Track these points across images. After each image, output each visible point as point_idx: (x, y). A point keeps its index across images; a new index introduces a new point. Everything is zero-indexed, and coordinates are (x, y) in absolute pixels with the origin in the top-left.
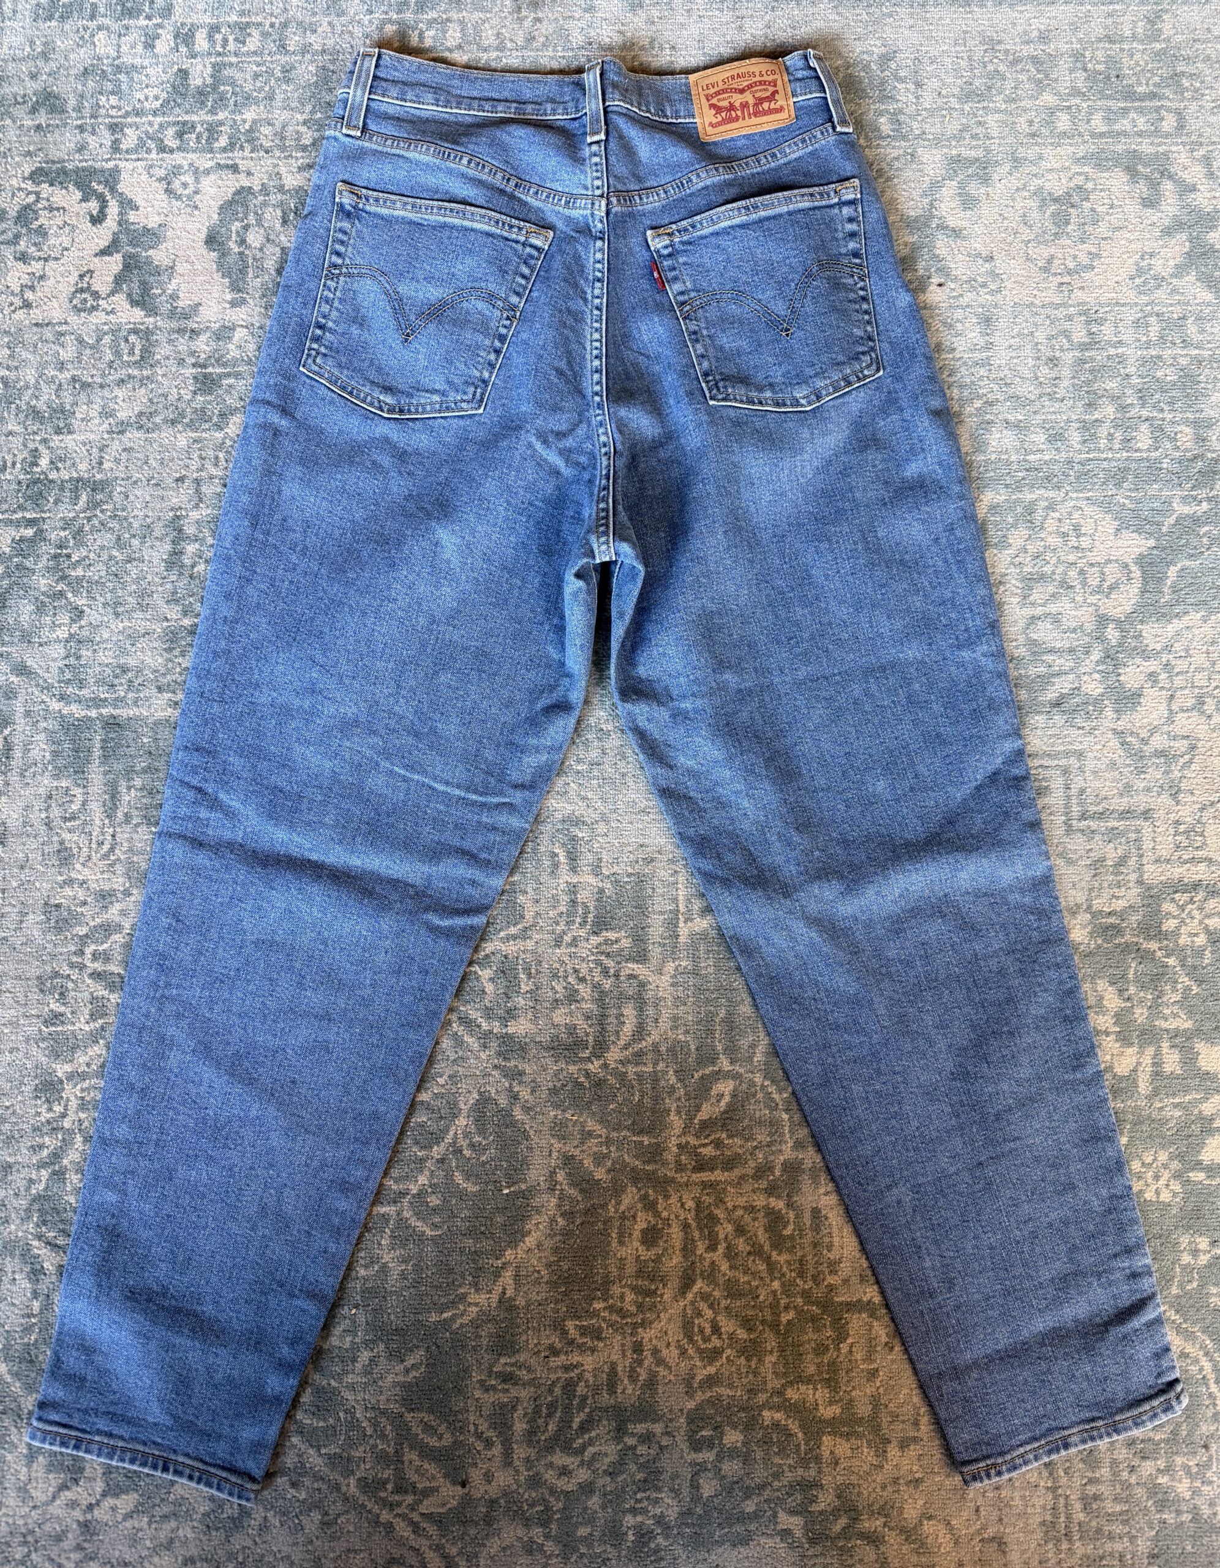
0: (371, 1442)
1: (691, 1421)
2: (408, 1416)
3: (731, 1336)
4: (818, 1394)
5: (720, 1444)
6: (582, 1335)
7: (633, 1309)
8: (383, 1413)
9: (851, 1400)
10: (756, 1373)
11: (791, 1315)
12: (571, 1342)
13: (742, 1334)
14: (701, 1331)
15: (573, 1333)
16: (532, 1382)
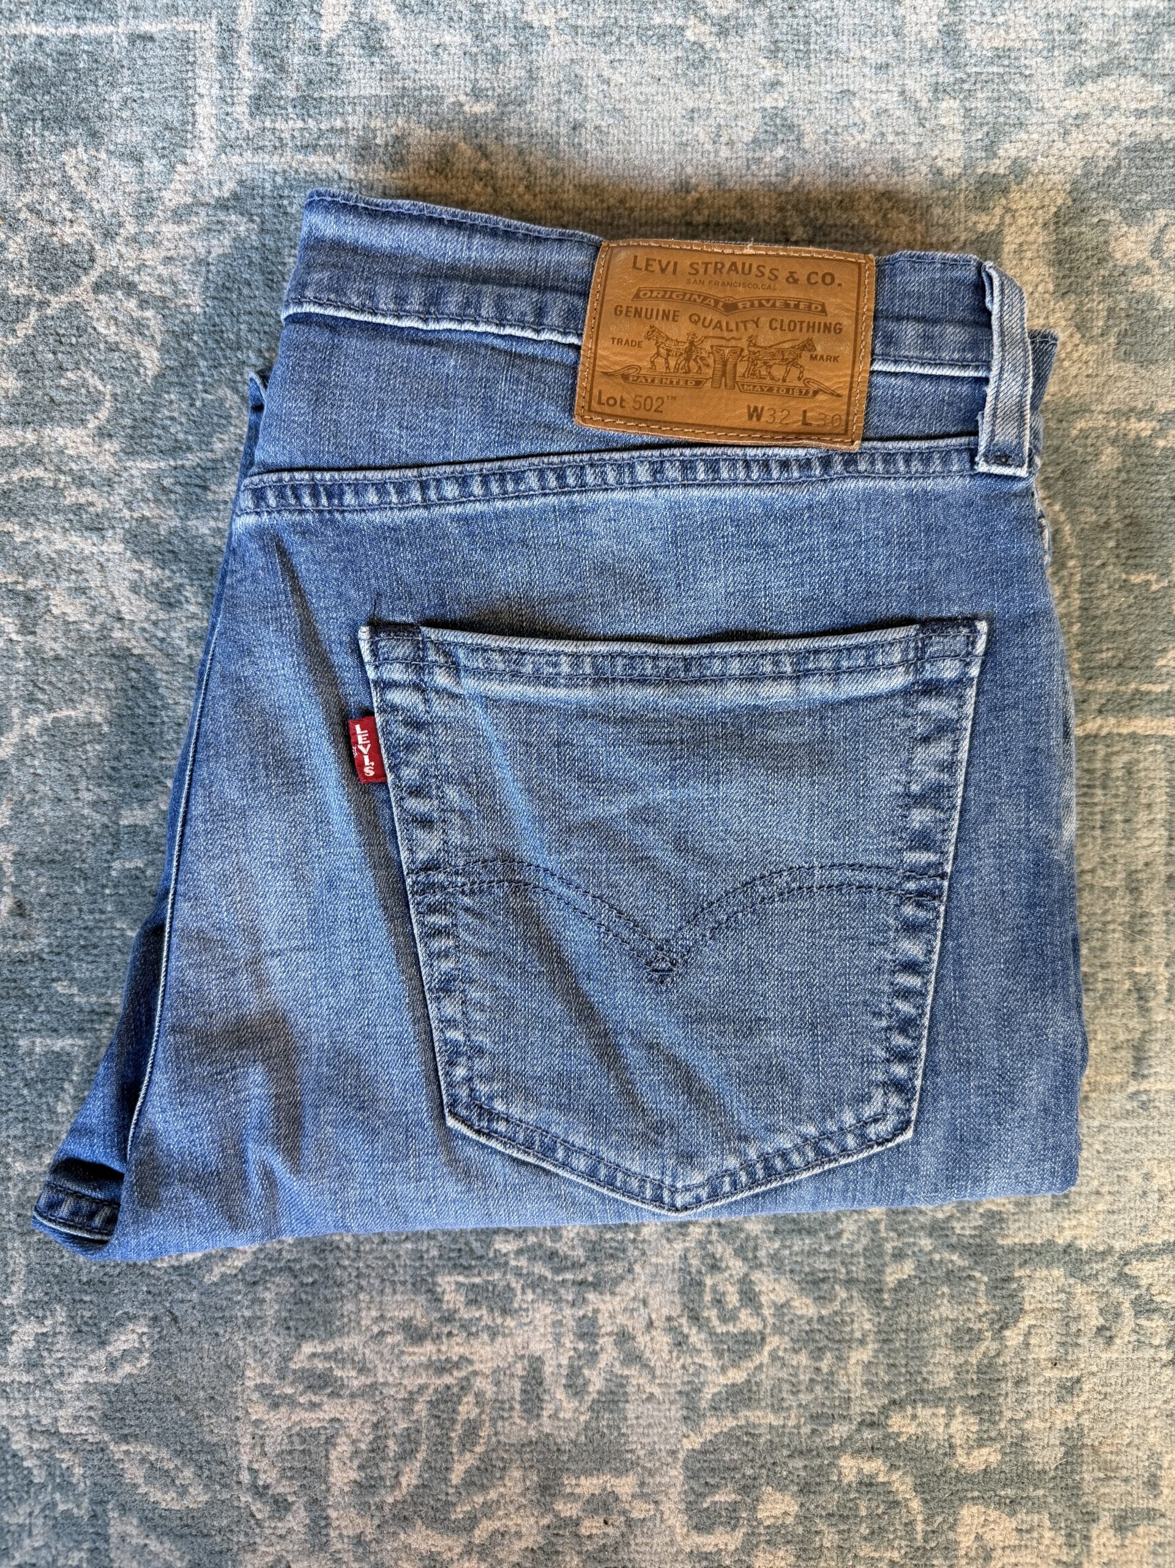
0: (45, 1498)
1: (692, 1475)
2: (117, 1450)
3: (780, 1309)
4: (956, 1425)
5: (753, 1519)
6: (471, 1302)
7: (580, 1253)
8: (65, 1442)
9: (1024, 1437)
10: (830, 1384)
11: (908, 1268)
12: (448, 1318)
13: (805, 1307)
14: (718, 1302)
15: (453, 1299)
16: (370, 1391)
